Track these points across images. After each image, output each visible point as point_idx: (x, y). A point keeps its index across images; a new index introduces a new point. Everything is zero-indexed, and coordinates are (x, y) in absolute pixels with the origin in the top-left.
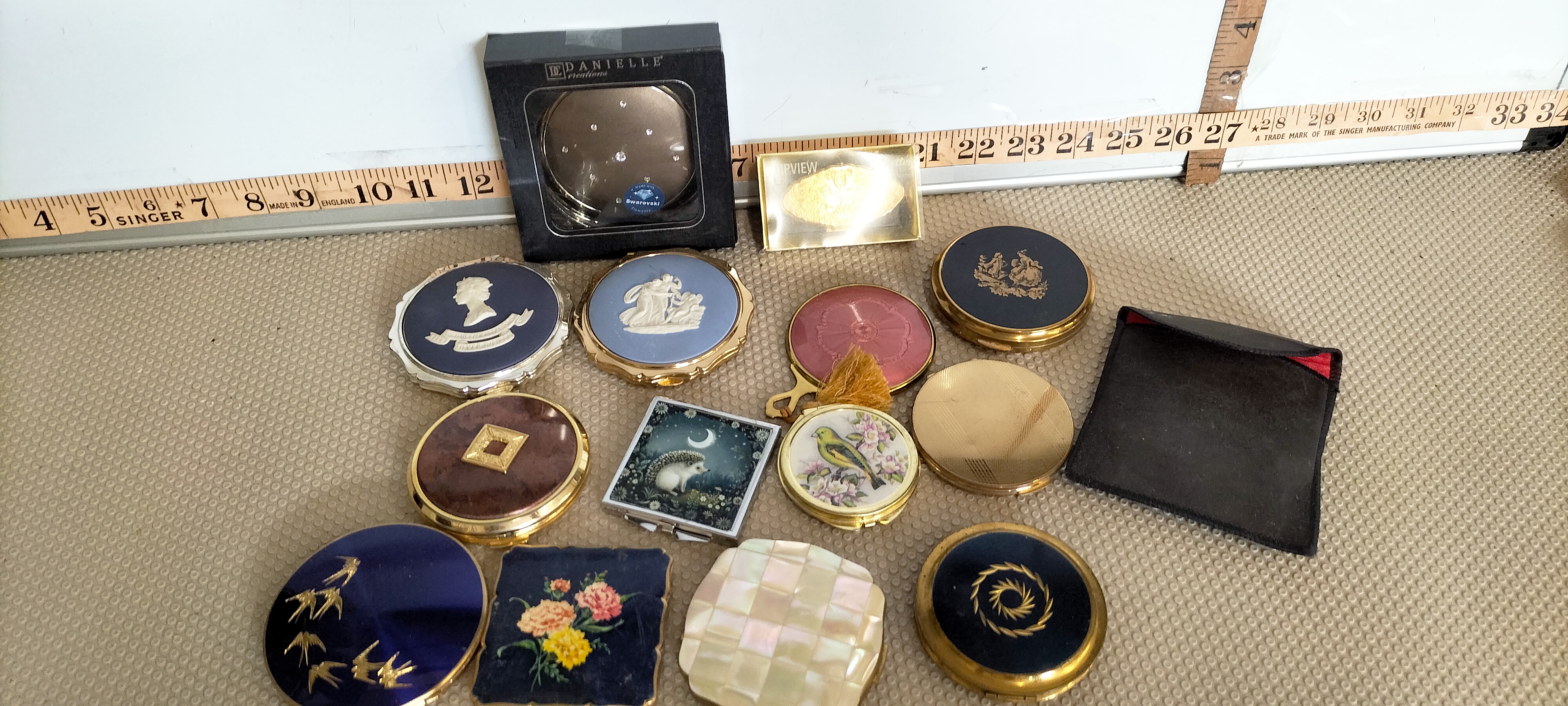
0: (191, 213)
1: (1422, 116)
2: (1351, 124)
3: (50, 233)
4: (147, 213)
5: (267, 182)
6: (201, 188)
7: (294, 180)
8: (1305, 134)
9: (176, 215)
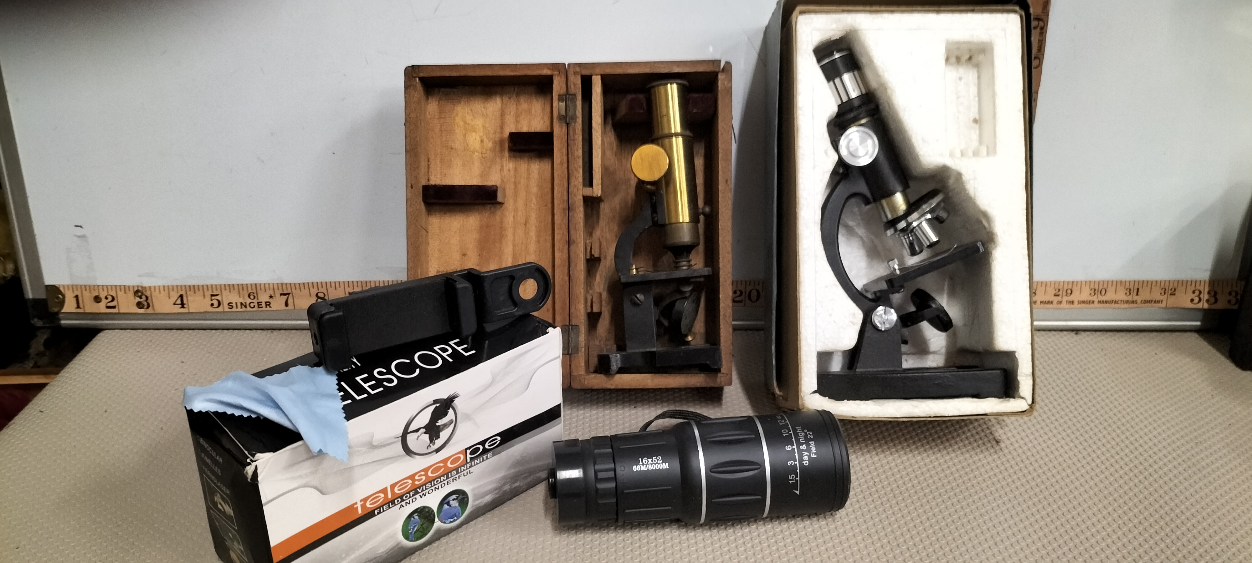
0: (278, 304)
1: (1137, 294)
2: (1085, 296)
3: (183, 310)
4: (248, 301)
5: (333, 285)
6: (289, 287)
7: (351, 285)
8: (1052, 303)
9: (268, 304)
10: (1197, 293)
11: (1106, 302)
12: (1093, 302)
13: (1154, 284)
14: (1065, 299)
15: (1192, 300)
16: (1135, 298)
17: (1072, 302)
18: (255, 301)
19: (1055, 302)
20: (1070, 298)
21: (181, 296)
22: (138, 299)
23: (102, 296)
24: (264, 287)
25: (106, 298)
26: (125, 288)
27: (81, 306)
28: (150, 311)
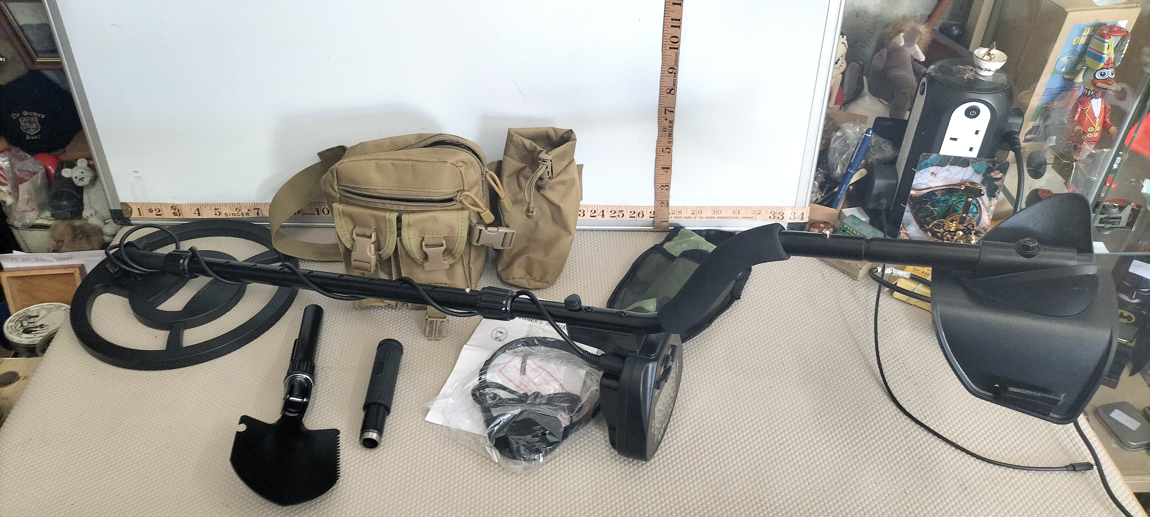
0: (253, 214)
1: (739, 214)
2: (709, 215)
3: (199, 217)
4: (236, 212)
6: (258, 205)
8: (691, 218)
9: (247, 214)
10: (773, 213)
11: (721, 218)
12: (714, 217)
13: (748, 208)
14: (698, 216)
15: (770, 217)
16: (738, 216)
17: (702, 218)
18: (240, 212)
19: (692, 218)
20: (701, 215)
21: (198, 209)
22: (174, 211)
23: (153, 209)
24: (245, 205)
25: (156, 210)
26: (166, 205)
27: (142, 214)
28: (181, 217)
